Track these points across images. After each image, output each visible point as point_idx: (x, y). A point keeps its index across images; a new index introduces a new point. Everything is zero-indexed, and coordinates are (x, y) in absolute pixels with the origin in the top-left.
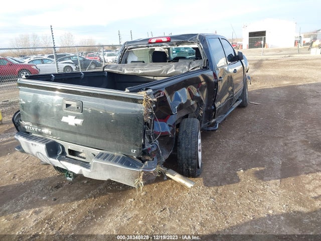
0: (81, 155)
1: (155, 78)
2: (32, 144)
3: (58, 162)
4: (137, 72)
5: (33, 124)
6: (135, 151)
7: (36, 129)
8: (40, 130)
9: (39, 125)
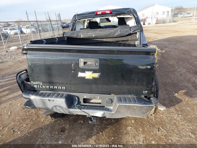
0: (92, 101)
1: (102, 40)
2: (49, 100)
3: (80, 110)
4: (90, 36)
5: (43, 83)
6: (146, 92)
7: (48, 87)
8: (51, 87)
9: (51, 83)
